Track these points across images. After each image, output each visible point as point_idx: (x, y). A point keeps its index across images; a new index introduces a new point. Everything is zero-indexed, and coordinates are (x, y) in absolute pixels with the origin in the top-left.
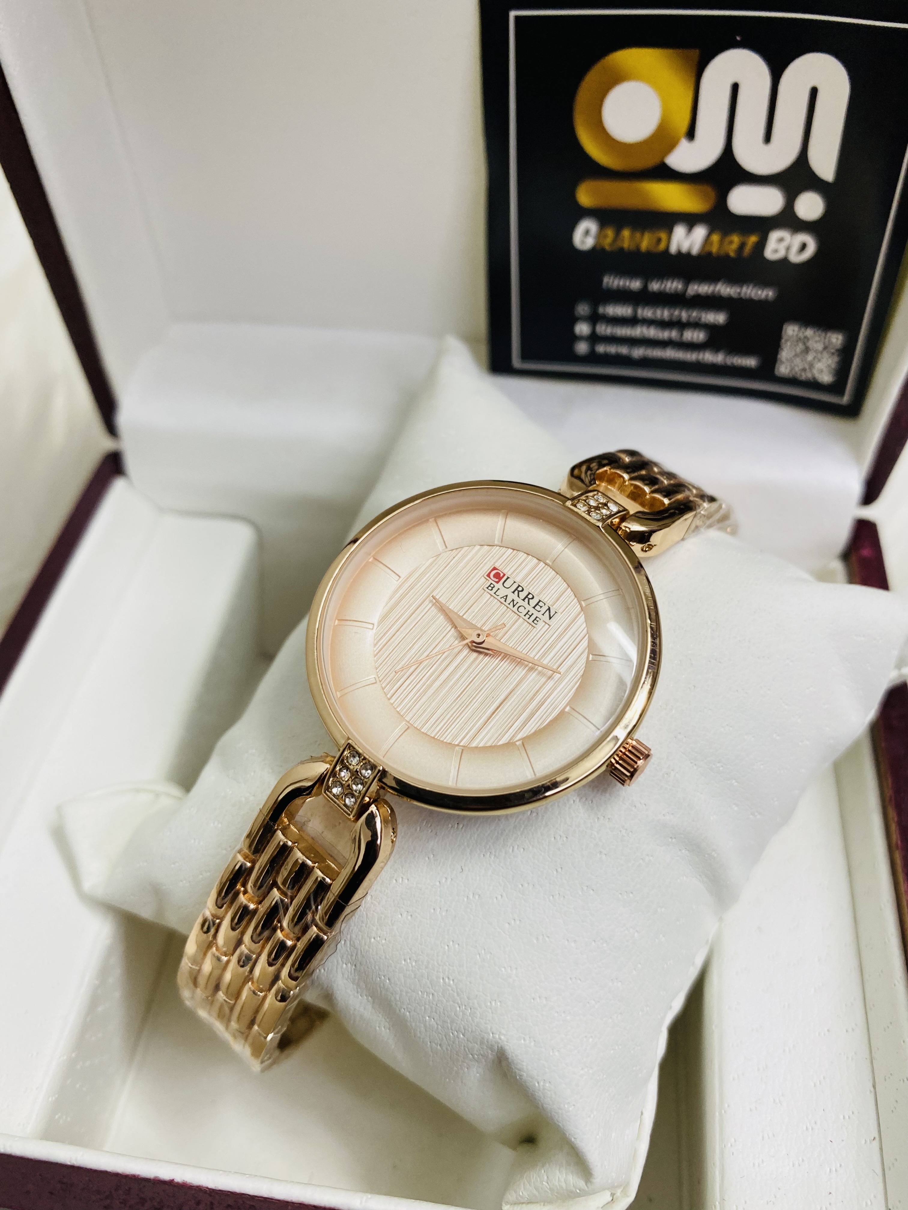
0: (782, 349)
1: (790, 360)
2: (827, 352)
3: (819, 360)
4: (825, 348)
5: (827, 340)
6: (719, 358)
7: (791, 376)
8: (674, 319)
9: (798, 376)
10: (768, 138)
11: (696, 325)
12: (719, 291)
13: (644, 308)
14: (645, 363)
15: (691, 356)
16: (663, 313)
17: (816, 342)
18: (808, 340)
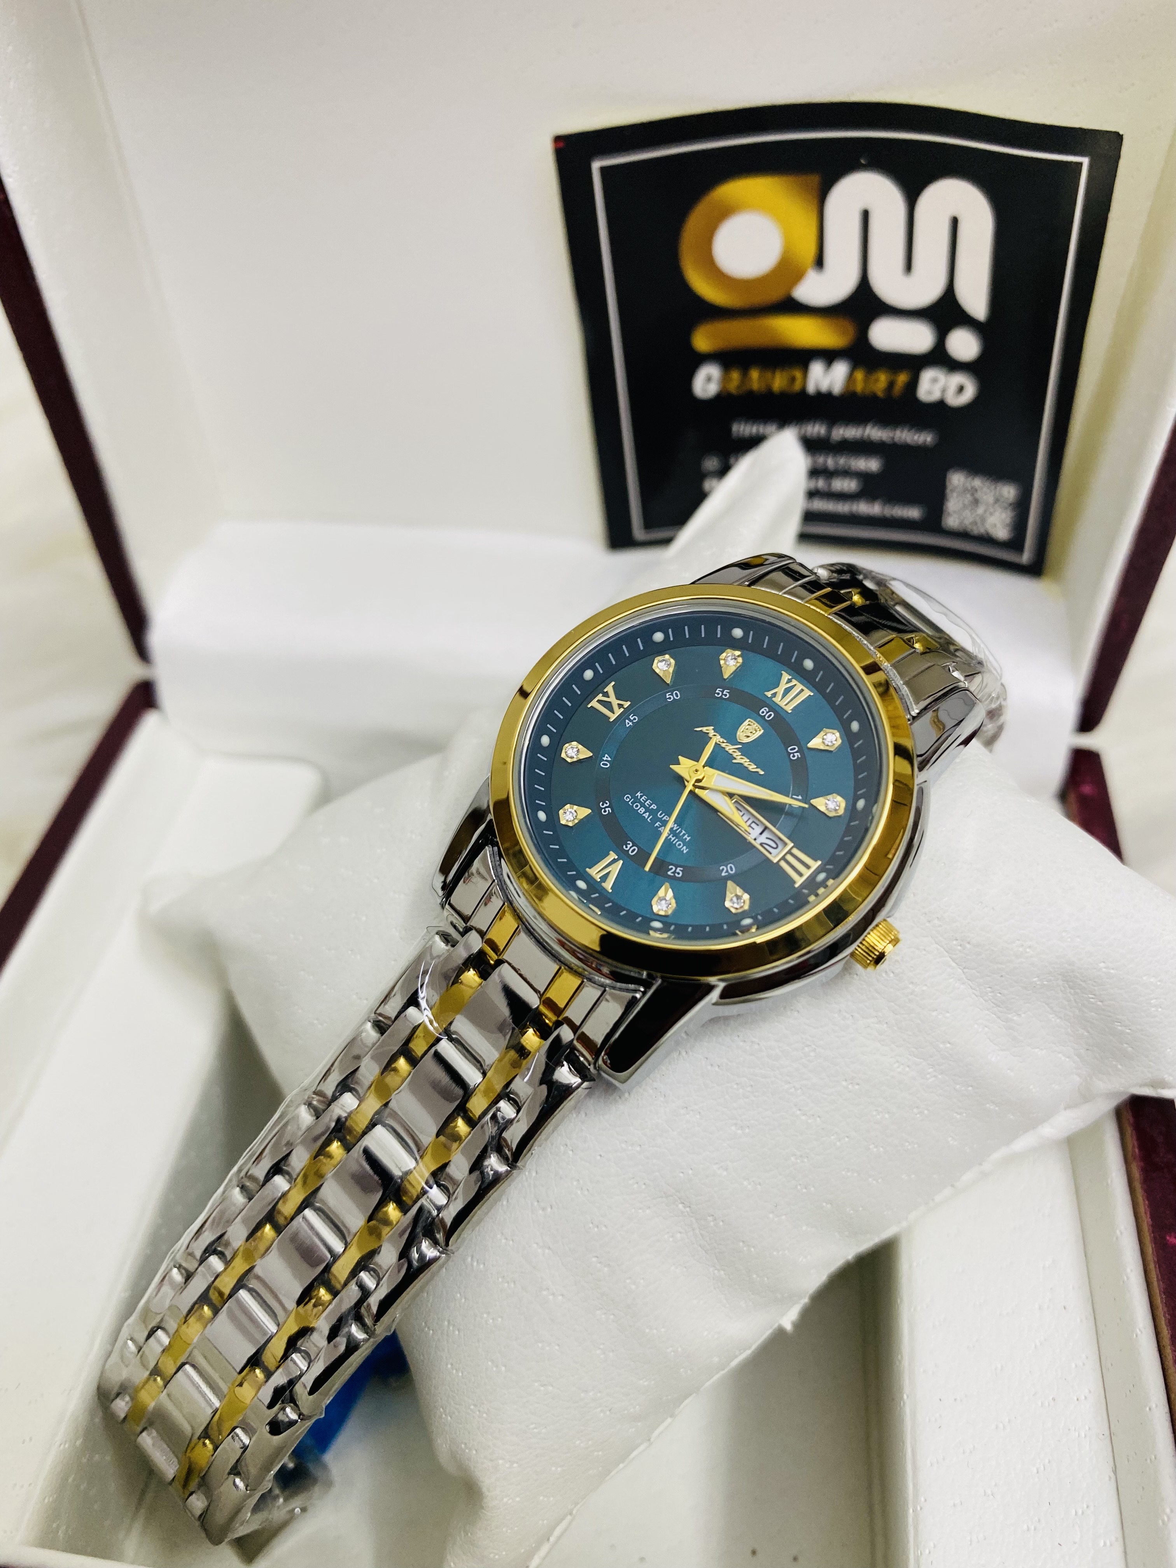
0: (948, 499)
1: (959, 512)
2: (999, 506)
3: (991, 514)
4: (997, 501)
5: (998, 491)
6: (875, 509)
7: (961, 530)
9: (969, 529)
10: (908, 269)
11: (846, 473)
12: (869, 435)
15: (842, 508)
17: (987, 493)
18: (976, 490)
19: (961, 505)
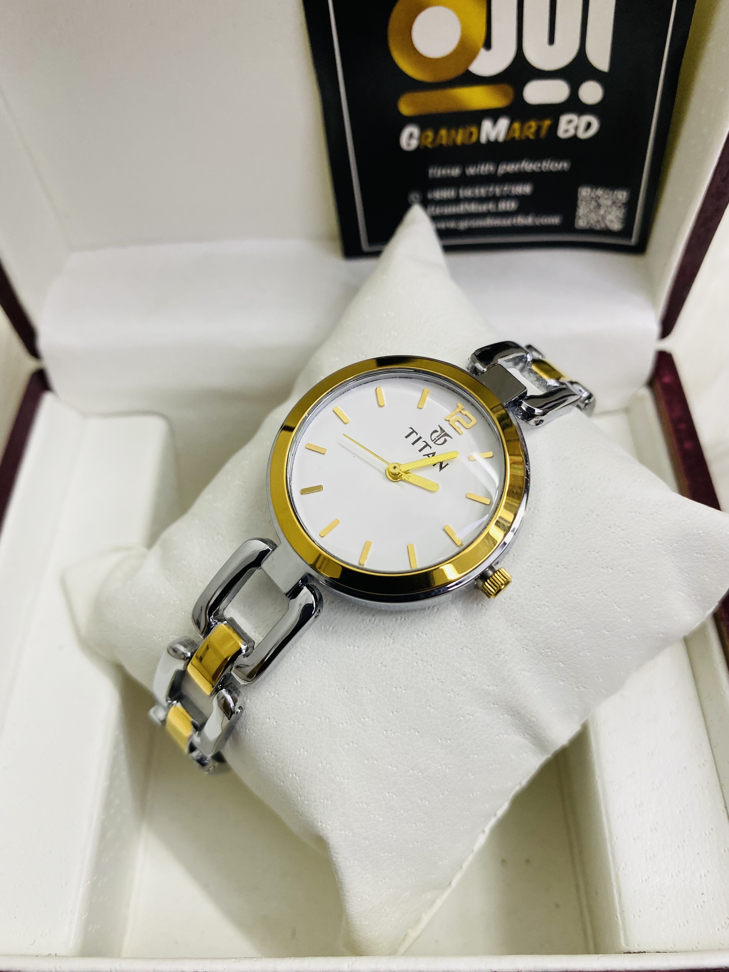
0: (579, 208)
1: (586, 215)
2: (615, 206)
3: (609, 213)
4: (614, 203)
5: (614, 196)
6: (529, 221)
7: (588, 227)
8: (490, 194)
9: (593, 227)
10: (551, 41)
11: (508, 197)
12: (524, 168)
13: (464, 190)
14: (471, 232)
15: (507, 222)
16: (480, 192)
17: (606, 199)
18: (599, 198)
19: (588, 210)
